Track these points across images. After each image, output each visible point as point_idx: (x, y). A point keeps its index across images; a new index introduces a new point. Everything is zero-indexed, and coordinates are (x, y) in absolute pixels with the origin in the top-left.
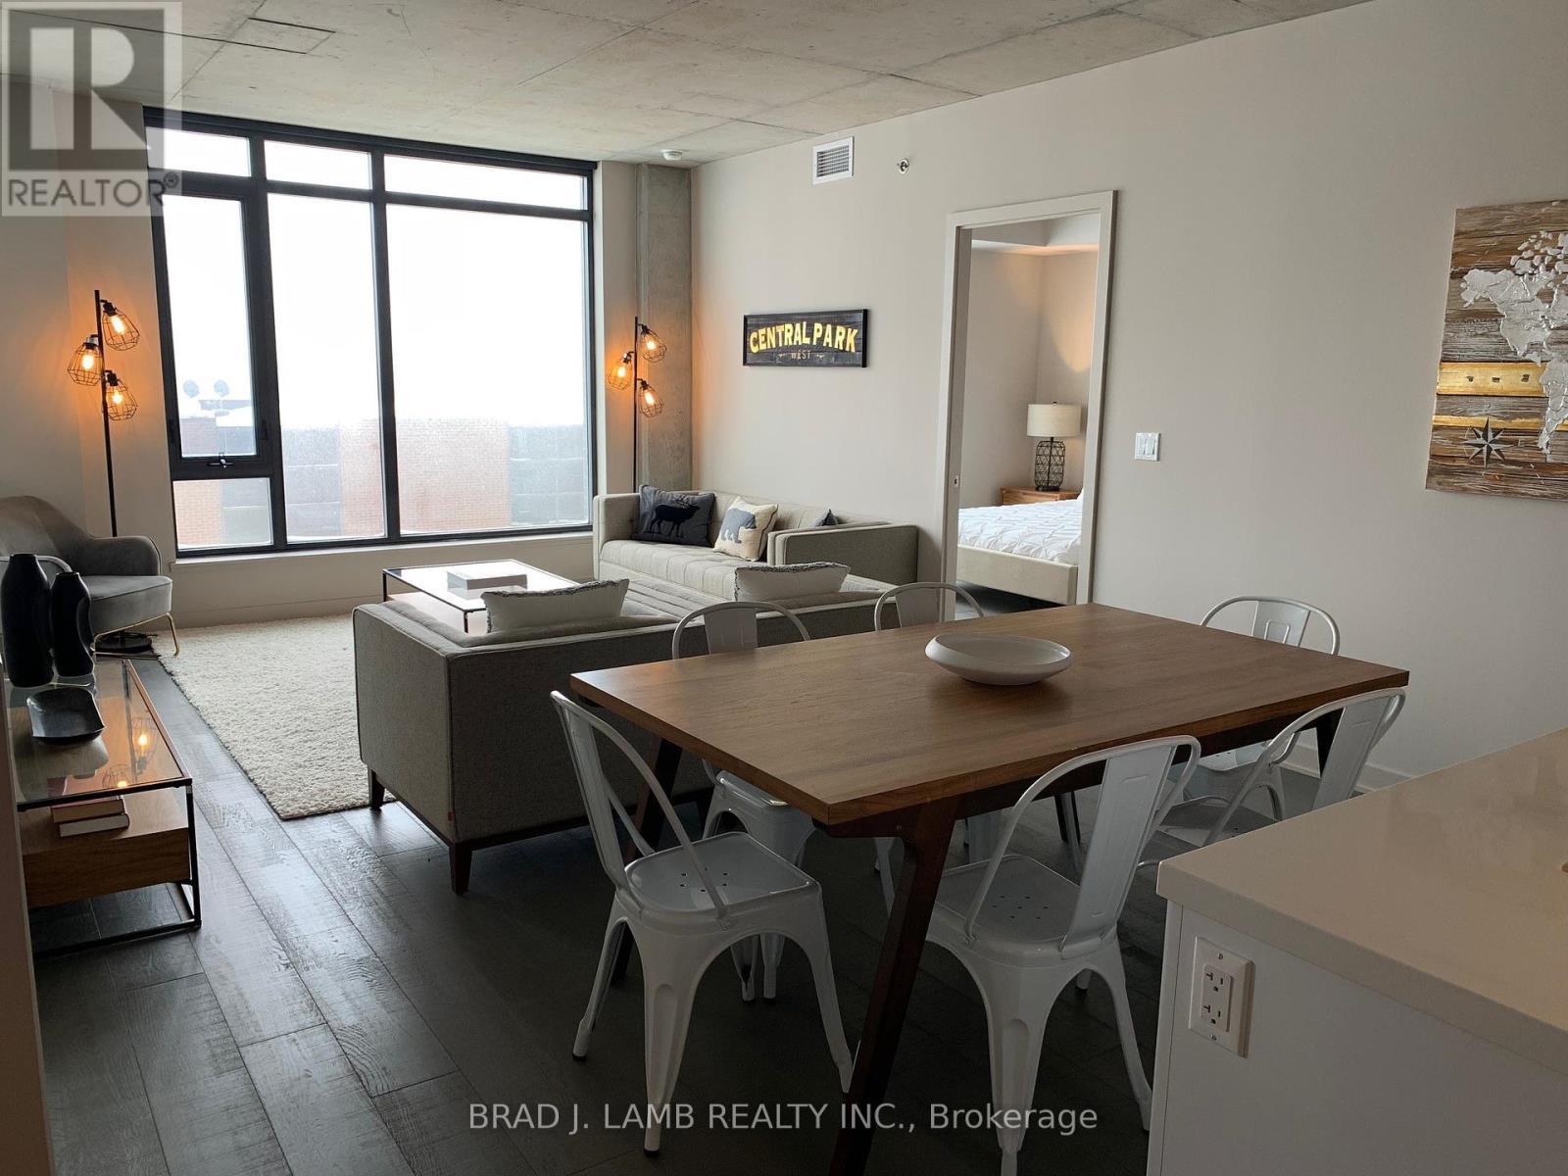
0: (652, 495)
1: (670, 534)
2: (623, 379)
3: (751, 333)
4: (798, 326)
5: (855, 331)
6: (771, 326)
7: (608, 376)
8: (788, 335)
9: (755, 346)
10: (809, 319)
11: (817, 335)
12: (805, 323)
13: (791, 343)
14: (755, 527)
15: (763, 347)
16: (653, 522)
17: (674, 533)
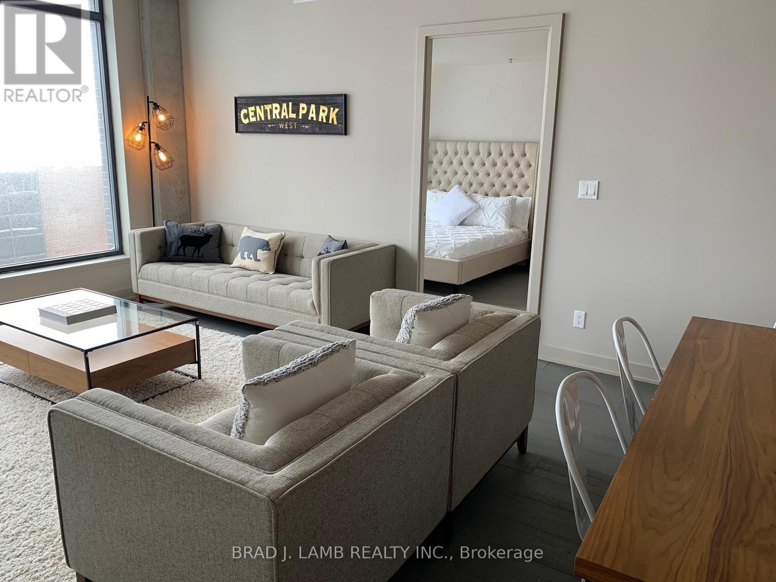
0: (175, 228)
1: (193, 256)
2: (139, 143)
3: (241, 110)
4: (284, 105)
5: (337, 110)
6: (260, 105)
7: (126, 140)
8: (276, 112)
9: (245, 119)
10: (295, 100)
11: (302, 112)
12: (290, 104)
13: (278, 117)
14: (270, 250)
15: (253, 120)
16: (179, 248)
17: (196, 255)
